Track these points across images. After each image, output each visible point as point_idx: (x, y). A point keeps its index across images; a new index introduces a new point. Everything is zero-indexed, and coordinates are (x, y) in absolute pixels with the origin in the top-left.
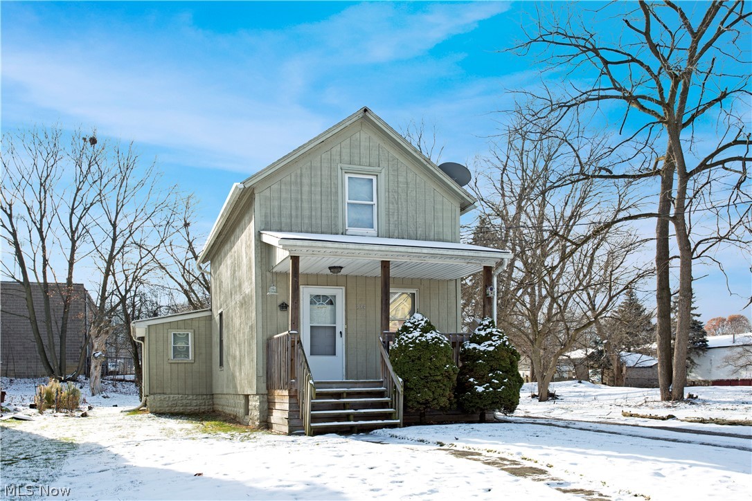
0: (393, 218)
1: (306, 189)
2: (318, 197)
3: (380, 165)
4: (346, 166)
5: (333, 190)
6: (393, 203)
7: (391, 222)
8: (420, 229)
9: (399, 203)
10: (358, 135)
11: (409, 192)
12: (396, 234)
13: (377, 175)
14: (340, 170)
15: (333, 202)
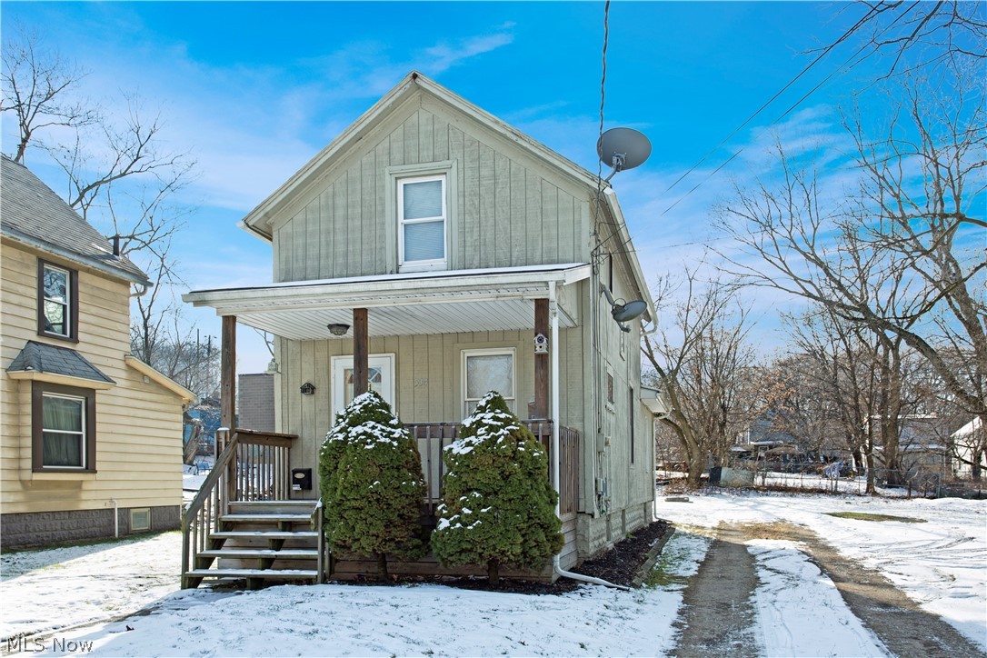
0: (472, 237)
1: (340, 213)
2: (358, 223)
3: (451, 157)
4: (396, 169)
5: (379, 208)
6: (471, 214)
7: (468, 244)
8: (518, 248)
9: (482, 211)
10: (415, 117)
11: (498, 190)
12: (476, 263)
13: (445, 173)
14: (387, 177)
15: (378, 227)
